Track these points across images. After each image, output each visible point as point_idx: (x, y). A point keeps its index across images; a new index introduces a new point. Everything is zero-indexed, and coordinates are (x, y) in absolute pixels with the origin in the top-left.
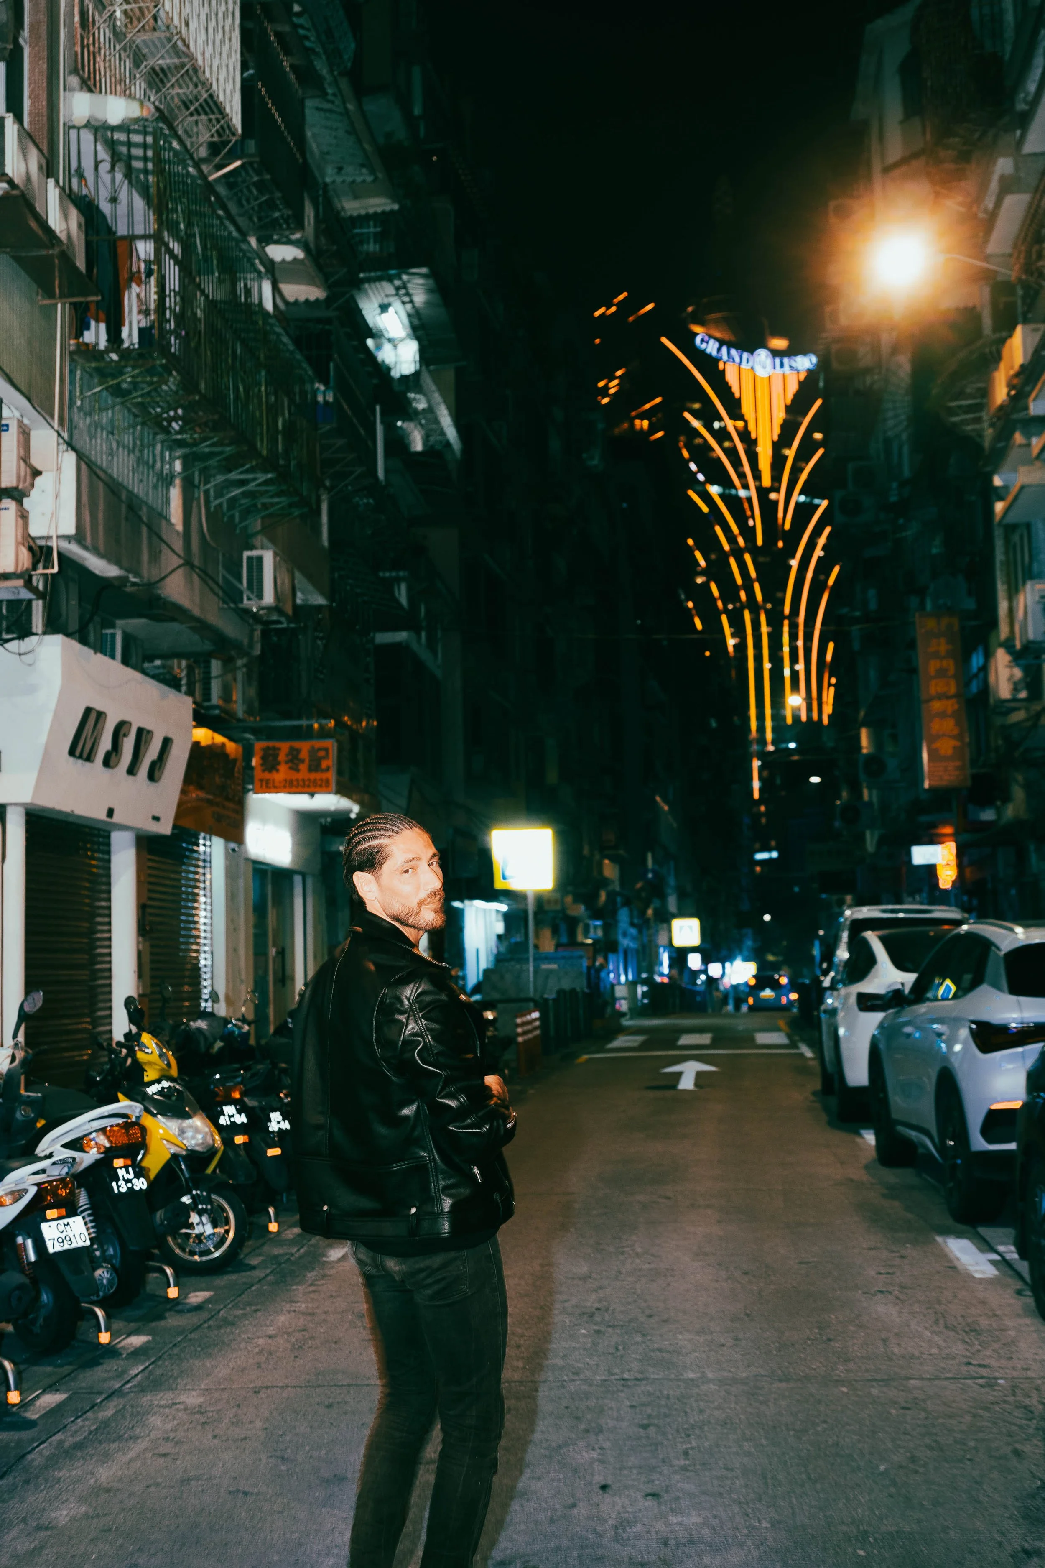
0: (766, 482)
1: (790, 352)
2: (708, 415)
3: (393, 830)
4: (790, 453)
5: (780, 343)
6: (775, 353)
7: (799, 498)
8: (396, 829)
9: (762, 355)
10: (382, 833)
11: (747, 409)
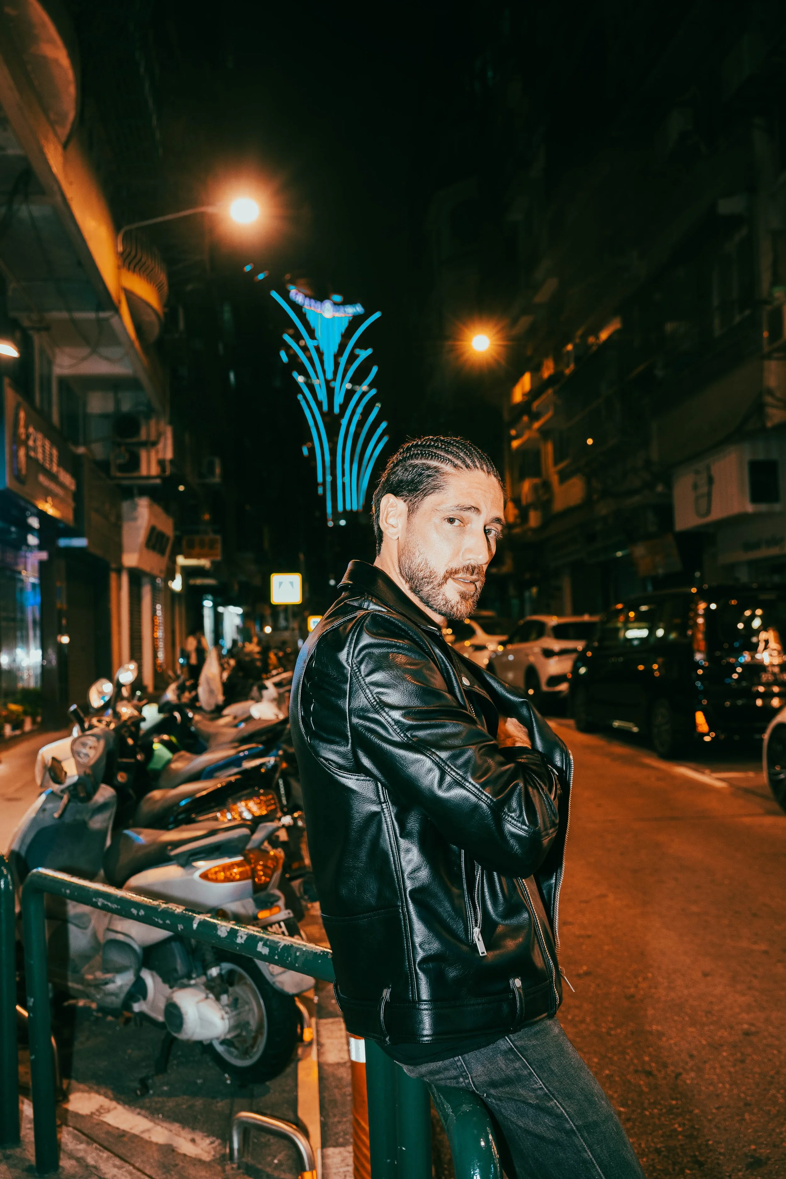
0: (329, 376)
1: (344, 303)
2: (297, 337)
3: (464, 462)
4: (343, 360)
5: (337, 298)
6: (335, 304)
7: (349, 386)
8: (469, 462)
9: (328, 304)
10: (450, 457)
11: (318, 334)
